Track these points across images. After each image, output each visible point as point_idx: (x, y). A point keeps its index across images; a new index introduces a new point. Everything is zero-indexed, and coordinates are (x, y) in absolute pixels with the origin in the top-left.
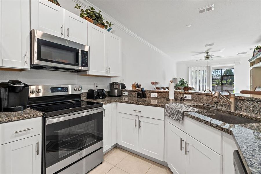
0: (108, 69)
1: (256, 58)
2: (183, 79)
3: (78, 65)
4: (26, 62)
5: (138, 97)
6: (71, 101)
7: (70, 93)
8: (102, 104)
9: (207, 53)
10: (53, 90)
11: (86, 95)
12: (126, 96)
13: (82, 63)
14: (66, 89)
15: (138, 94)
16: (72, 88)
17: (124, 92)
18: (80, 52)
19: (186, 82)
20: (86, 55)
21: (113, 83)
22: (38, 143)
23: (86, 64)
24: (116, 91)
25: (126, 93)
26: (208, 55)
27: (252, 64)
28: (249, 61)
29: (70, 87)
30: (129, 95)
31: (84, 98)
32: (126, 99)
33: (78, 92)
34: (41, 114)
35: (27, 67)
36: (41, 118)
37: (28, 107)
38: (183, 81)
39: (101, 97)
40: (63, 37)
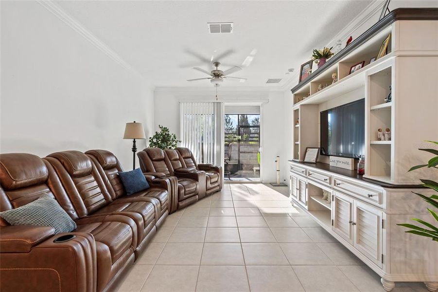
1: (312, 81)
2: (165, 130)
9: (217, 64)
19: (174, 136)
26: (217, 70)
27: (298, 98)
28: (293, 93)
38: (167, 133)
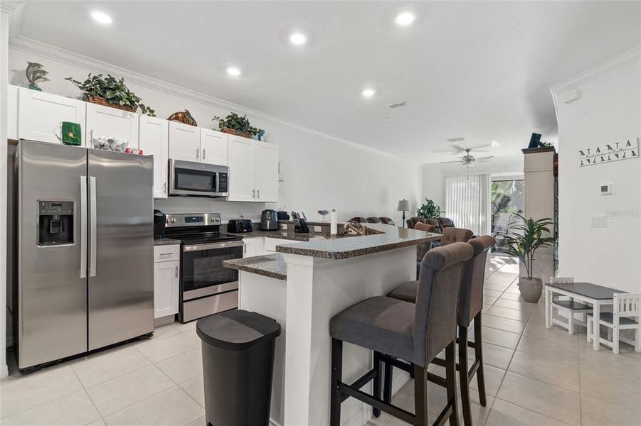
0: (255, 193)
3: (215, 191)
4: (165, 192)
5: (296, 232)
6: (209, 234)
7: (206, 224)
8: (242, 238)
9: (468, 150)
10: (188, 219)
11: (226, 228)
12: (284, 231)
13: (220, 188)
14: (201, 219)
15: (296, 227)
16: (209, 217)
17: (282, 225)
18: (217, 174)
19: (439, 208)
20: (224, 177)
21: (266, 211)
22: (177, 268)
23: (225, 189)
24: (268, 222)
25: (285, 226)
26: (468, 156)
29: (206, 216)
30: (288, 228)
31: (223, 231)
32: (285, 234)
33: (215, 223)
34: (180, 241)
35: (165, 196)
36: (179, 245)
37: (166, 237)
38: (432, 205)
39: (245, 230)
40: (198, 162)
